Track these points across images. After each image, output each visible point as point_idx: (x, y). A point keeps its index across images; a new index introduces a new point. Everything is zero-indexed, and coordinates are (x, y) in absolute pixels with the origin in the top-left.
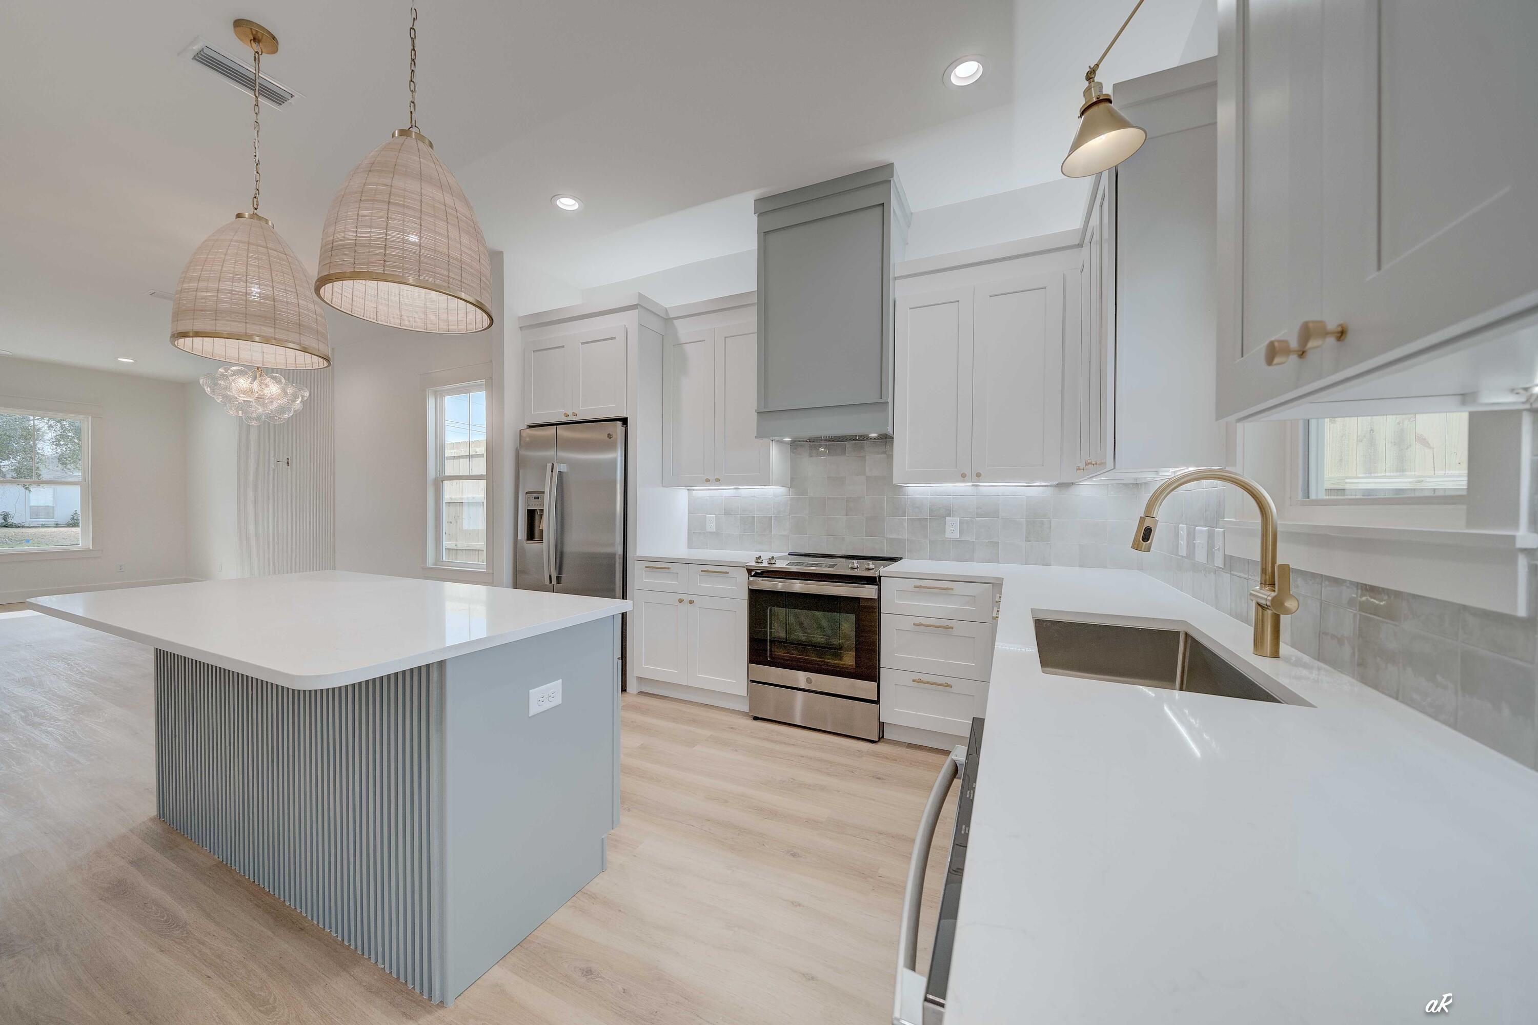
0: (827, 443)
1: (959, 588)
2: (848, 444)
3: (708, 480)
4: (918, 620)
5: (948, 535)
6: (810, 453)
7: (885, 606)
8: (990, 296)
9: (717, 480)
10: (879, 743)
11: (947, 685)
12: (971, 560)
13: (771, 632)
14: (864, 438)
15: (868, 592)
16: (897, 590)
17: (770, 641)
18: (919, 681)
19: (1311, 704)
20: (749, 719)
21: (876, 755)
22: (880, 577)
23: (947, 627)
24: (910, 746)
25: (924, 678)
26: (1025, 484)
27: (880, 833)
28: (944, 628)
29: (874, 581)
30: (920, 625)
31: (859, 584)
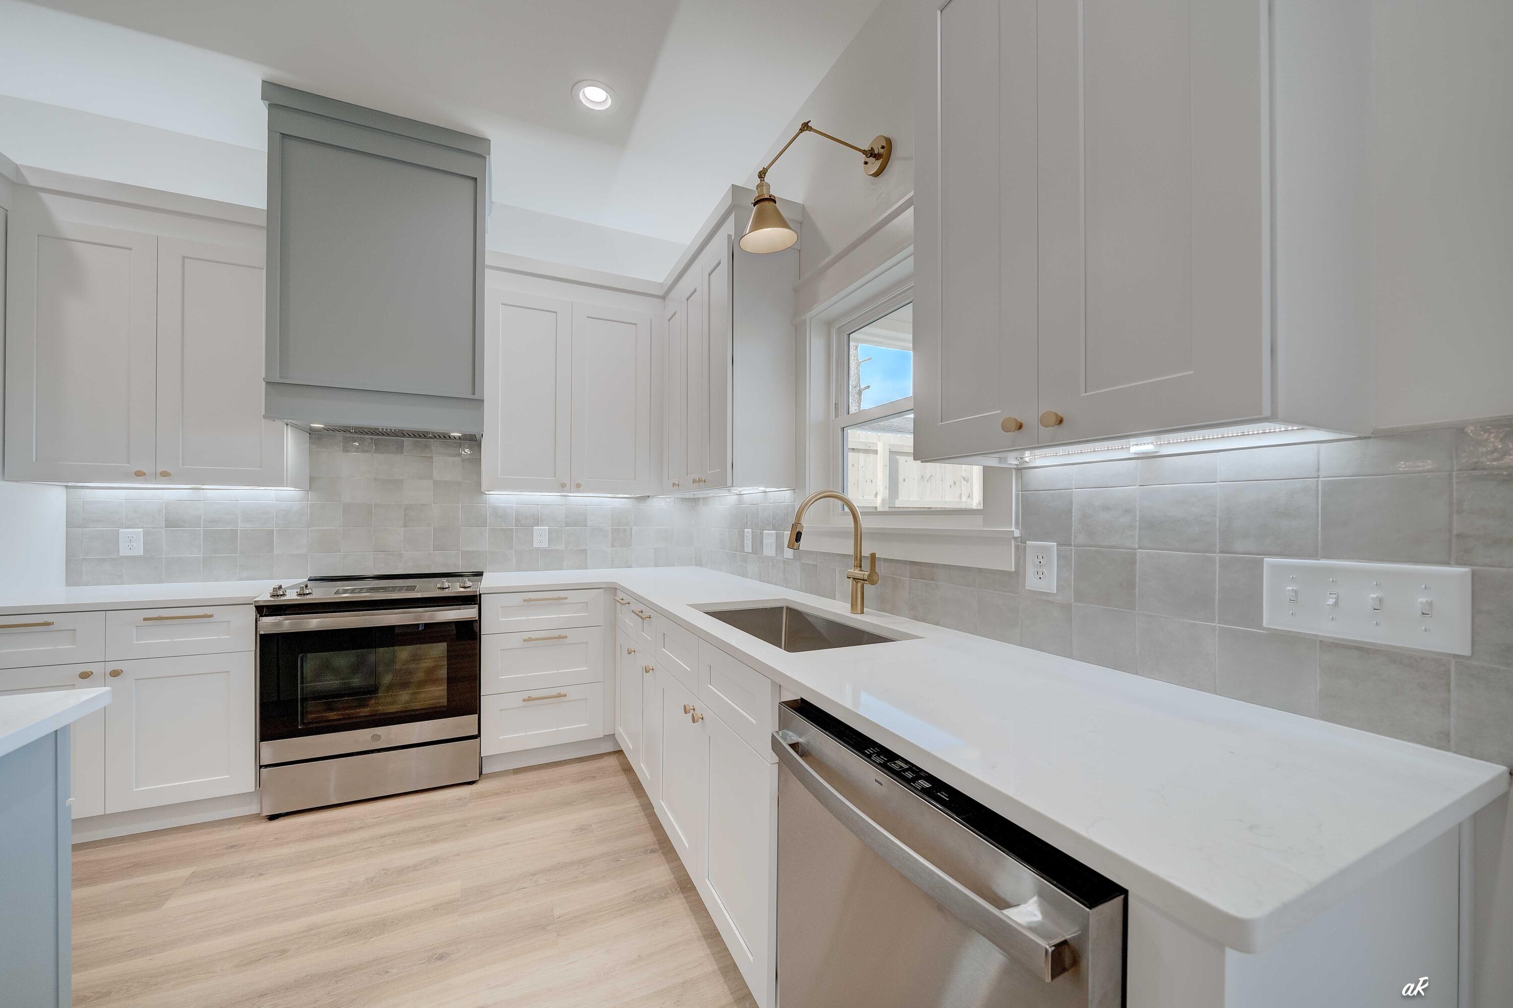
0: (374, 437)
1: (572, 596)
2: (407, 441)
3: (139, 474)
4: (527, 636)
5: (536, 545)
6: (344, 447)
7: (486, 628)
8: (588, 317)
9: (165, 474)
10: (480, 782)
11: (559, 696)
12: (561, 568)
13: (302, 689)
14: (444, 437)
15: (466, 613)
16: (501, 607)
17: (302, 700)
18: (529, 699)
19: (918, 636)
20: (262, 822)
21: (482, 796)
22: (480, 595)
23: (560, 637)
24: (517, 771)
25: (533, 694)
26: (610, 496)
27: (534, 874)
28: (557, 639)
29: (473, 600)
30: (530, 640)
31: (454, 605)
